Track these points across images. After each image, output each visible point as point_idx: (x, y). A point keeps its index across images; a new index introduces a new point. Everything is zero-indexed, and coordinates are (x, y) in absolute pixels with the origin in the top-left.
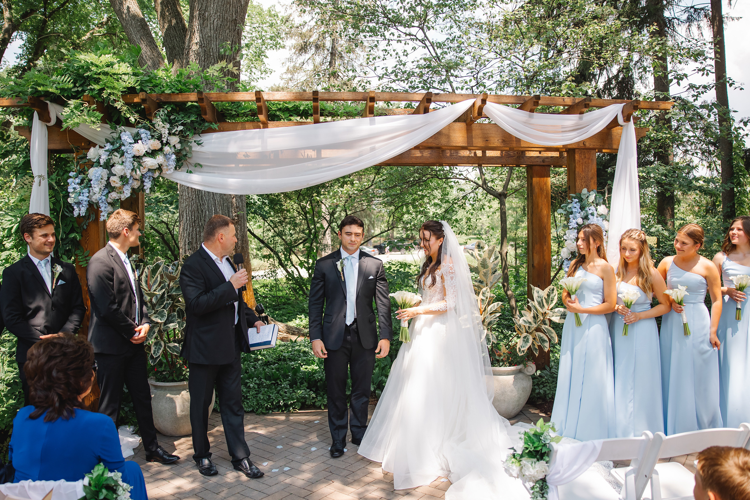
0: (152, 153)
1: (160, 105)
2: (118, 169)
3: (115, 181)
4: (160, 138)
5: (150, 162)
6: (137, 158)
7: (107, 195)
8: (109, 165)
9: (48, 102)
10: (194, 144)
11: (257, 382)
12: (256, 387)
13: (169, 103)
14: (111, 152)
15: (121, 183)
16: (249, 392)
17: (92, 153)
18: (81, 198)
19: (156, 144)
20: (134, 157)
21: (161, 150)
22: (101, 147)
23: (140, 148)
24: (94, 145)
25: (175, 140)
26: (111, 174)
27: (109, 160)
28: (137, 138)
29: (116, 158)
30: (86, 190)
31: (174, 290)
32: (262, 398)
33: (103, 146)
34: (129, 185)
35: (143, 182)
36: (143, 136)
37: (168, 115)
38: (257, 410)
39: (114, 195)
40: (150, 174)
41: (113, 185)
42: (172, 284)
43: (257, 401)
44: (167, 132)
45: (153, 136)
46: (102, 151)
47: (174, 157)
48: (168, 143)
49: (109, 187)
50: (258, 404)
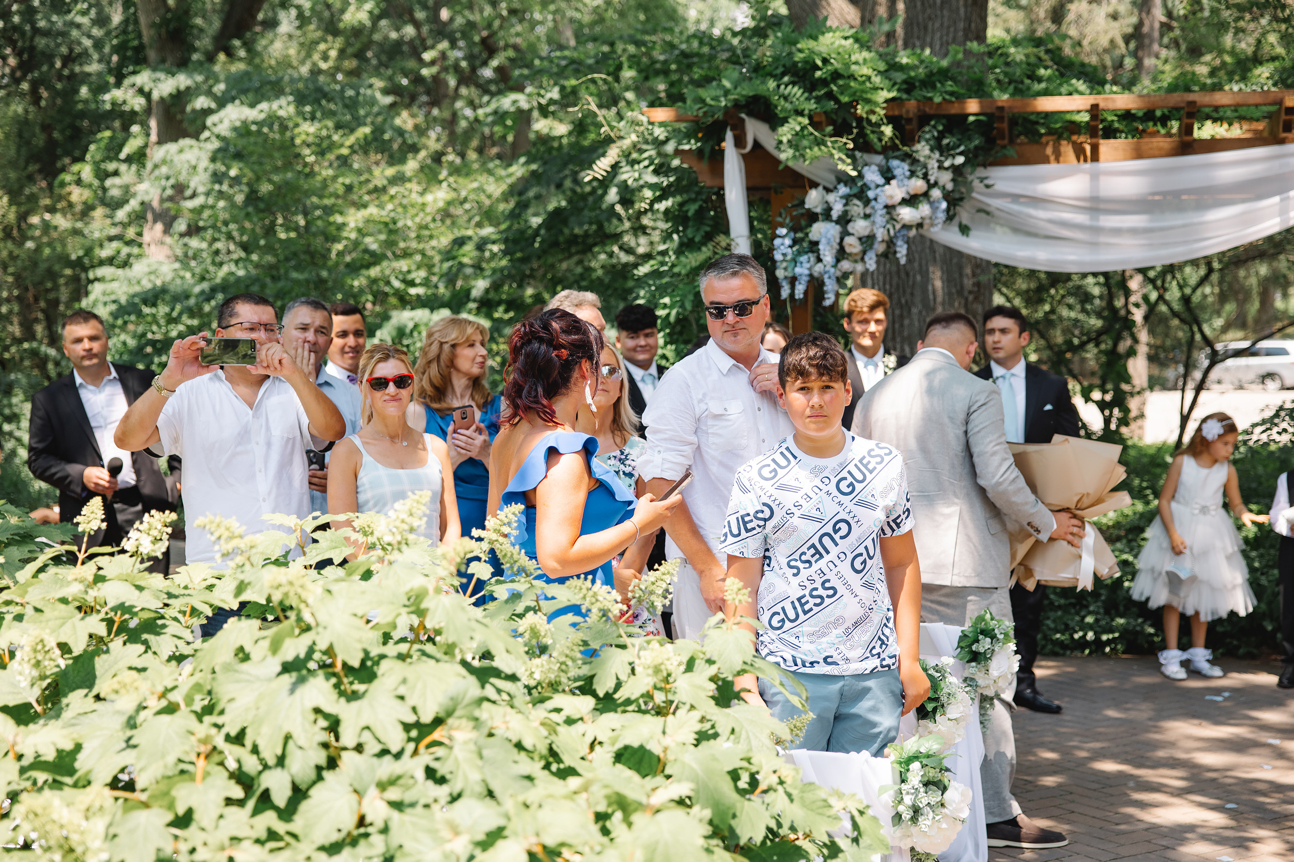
0: (911, 201)
1: (924, 120)
2: (860, 227)
3: (852, 245)
4: (925, 177)
5: (907, 214)
6: (890, 209)
7: (836, 265)
8: (844, 220)
9: (743, 116)
10: (976, 183)
13: (938, 117)
14: (847, 198)
15: (861, 247)
17: (814, 199)
18: (798, 270)
19: (918, 185)
20: (886, 207)
21: (926, 195)
22: (828, 190)
23: (895, 191)
24: (815, 185)
25: (946, 178)
26: (845, 233)
27: (845, 213)
28: (888, 176)
29: (857, 209)
30: (804, 258)
33: (831, 186)
34: (874, 251)
35: (892, 245)
36: (897, 172)
37: (939, 139)
39: (846, 267)
40: (904, 232)
41: (848, 250)
44: (936, 165)
45: (913, 173)
46: (831, 198)
47: (944, 205)
48: (936, 184)
49: (841, 254)
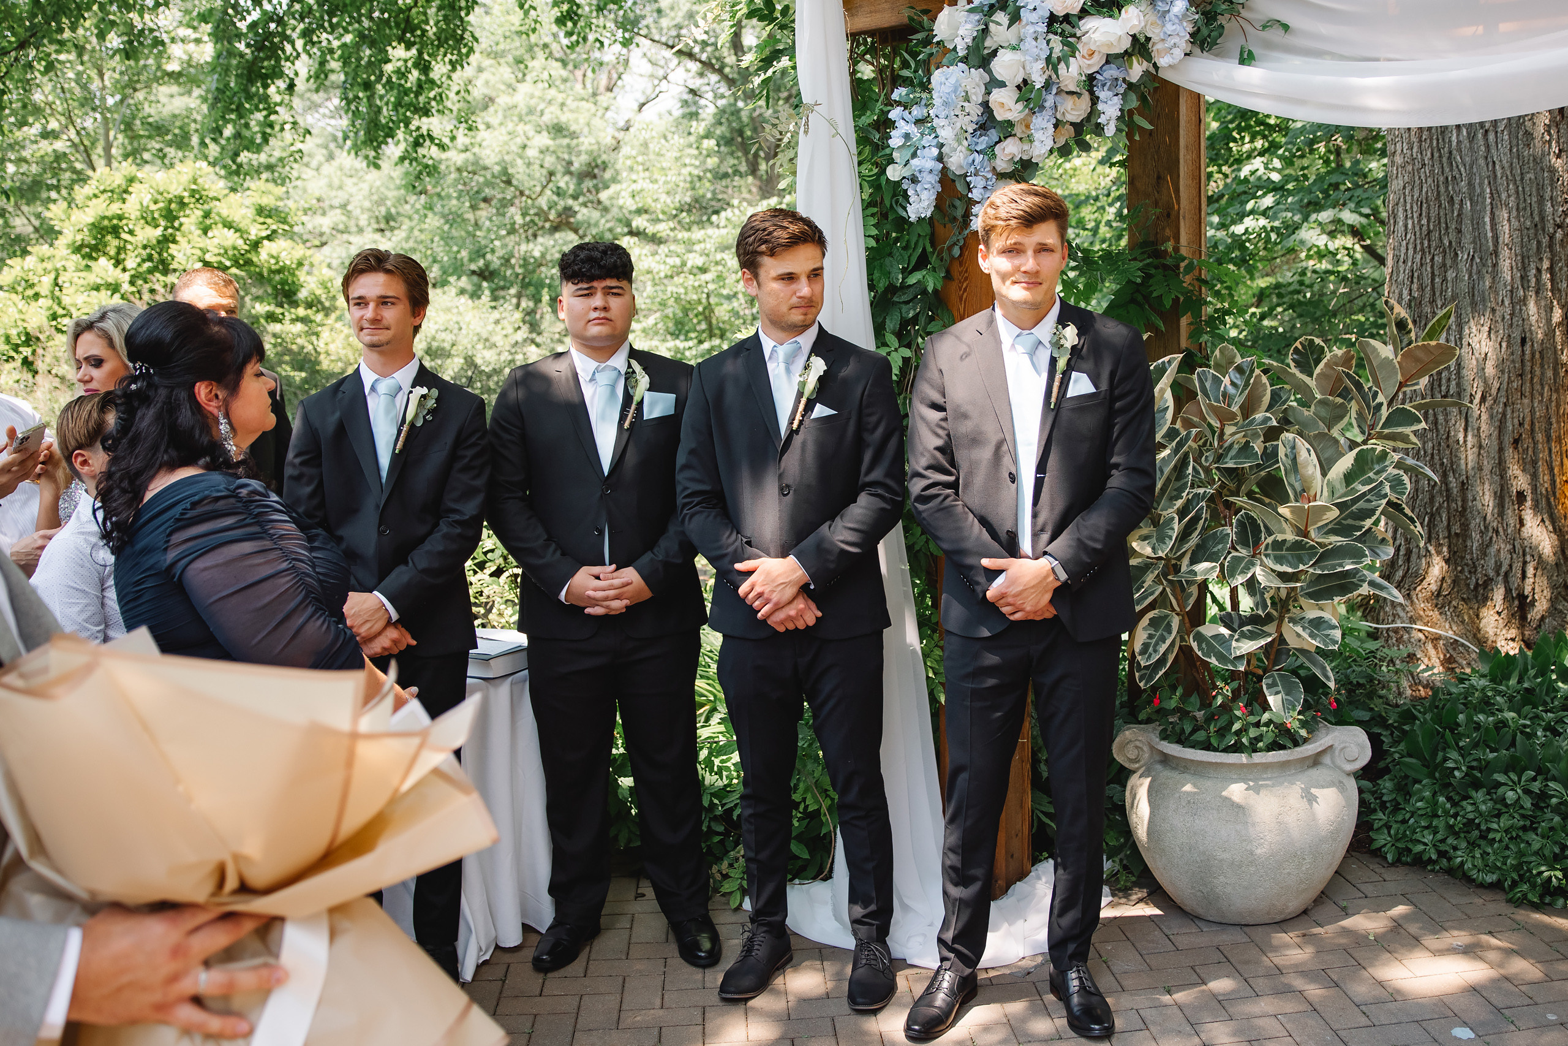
2: (1007, 65)
3: (1006, 104)
5: (1103, 32)
6: (1059, 24)
7: (990, 152)
8: (978, 56)
11: (1536, 787)
12: (1527, 803)
14: (987, 12)
15: (1020, 106)
16: (1498, 816)
17: (944, 24)
20: (1048, 18)
26: (993, 83)
27: (979, 40)
29: (1000, 29)
31: (1233, 453)
32: (1536, 846)
34: (1047, 113)
35: (1095, 100)
38: (1514, 884)
39: (1010, 150)
40: (1113, 71)
41: (1001, 116)
42: (1229, 430)
43: (1521, 854)
49: (996, 124)
50: (1520, 864)
